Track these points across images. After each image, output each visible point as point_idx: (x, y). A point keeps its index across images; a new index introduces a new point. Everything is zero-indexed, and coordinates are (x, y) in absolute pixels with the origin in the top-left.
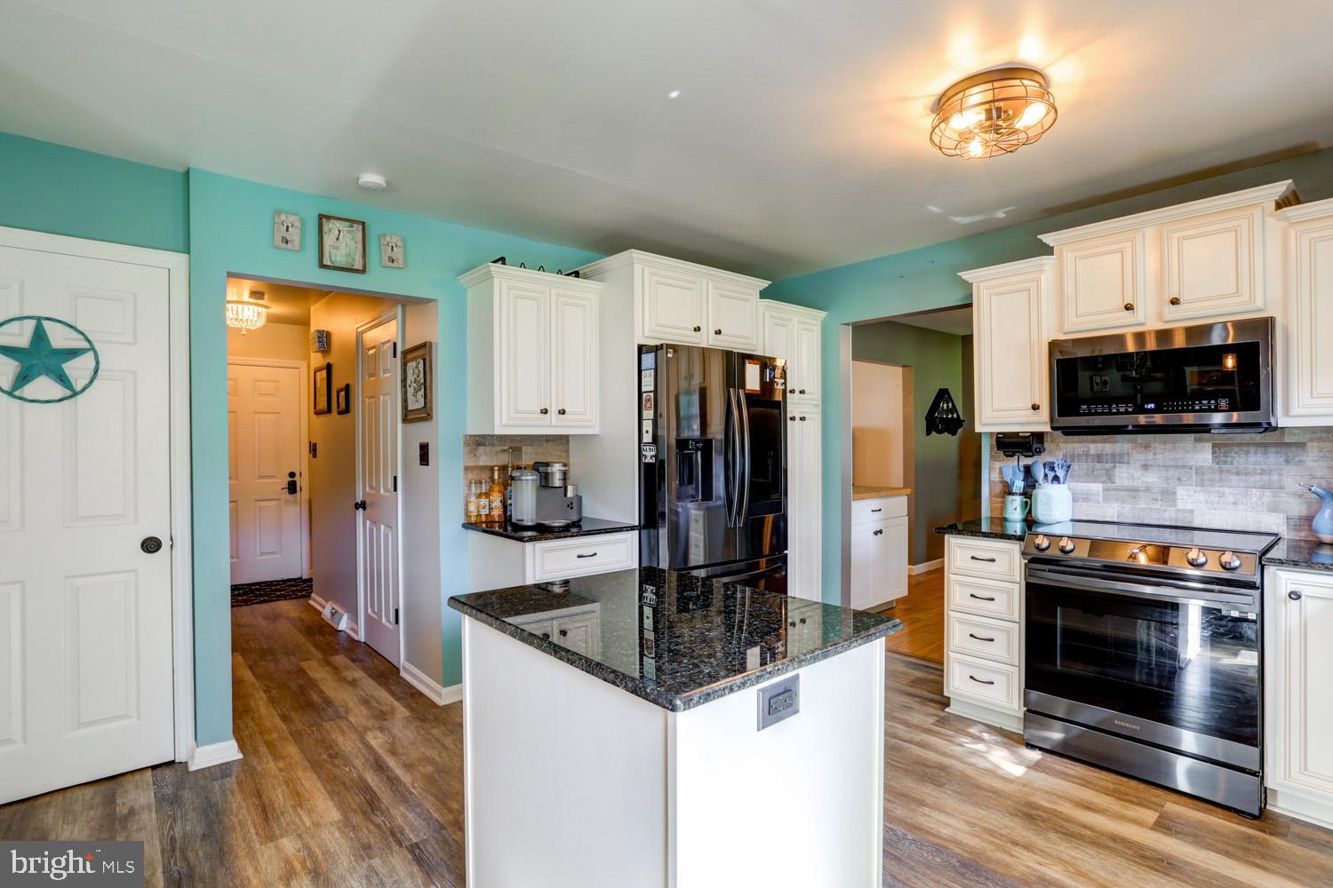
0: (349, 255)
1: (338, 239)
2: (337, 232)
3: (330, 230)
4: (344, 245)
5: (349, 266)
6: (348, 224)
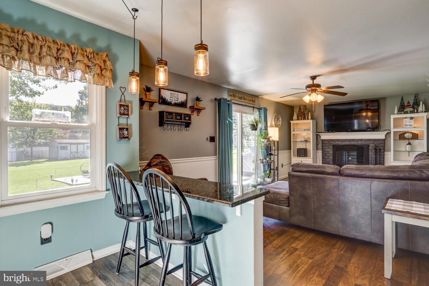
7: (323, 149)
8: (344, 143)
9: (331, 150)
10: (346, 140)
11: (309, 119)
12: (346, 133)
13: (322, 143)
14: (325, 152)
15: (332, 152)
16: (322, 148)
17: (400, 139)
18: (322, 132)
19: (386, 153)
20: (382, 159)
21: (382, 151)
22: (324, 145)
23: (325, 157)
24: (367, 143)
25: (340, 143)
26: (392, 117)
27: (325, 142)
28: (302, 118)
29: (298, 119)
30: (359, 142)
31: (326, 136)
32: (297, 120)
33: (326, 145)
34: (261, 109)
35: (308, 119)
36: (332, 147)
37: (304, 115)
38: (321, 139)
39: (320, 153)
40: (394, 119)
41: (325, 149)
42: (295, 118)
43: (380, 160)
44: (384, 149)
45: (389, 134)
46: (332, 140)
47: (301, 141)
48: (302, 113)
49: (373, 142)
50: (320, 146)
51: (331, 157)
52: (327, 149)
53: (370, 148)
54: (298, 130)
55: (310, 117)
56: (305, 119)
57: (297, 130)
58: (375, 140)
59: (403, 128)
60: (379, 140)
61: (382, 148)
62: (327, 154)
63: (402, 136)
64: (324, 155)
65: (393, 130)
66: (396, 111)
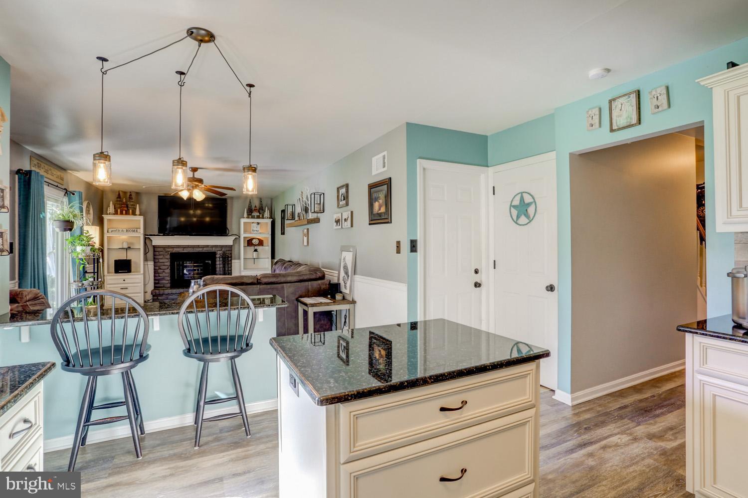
0: (628, 117)
1: (621, 110)
2: (620, 105)
3: (616, 107)
4: (625, 112)
5: (629, 124)
6: (627, 97)
7: (155, 260)
8: (186, 251)
9: (167, 260)
10: (188, 247)
11: (136, 215)
12: (189, 237)
13: (154, 251)
14: (159, 264)
15: (169, 264)
16: (154, 258)
17: (248, 246)
18: (154, 235)
19: (233, 261)
20: (230, 269)
21: (230, 259)
22: (157, 253)
23: (159, 271)
24: (214, 250)
25: (180, 250)
26: (243, 221)
27: (159, 249)
28: (124, 212)
29: (116, 213)
30: (205, 249)
31: (160, 241)
32: (114, 214)
33: (161, 253)
34: (74, 194)
35: (134, 214)
36: (168, 256)
37: (127, 207)
38: (153, 244)
39: (151, 264)
40: (244, 223)
41: (158, 259)
42: (111, 211)
43: (227, 271)
44: (231, 257)
45: (237, 240)
46: (169, 247)
47: (121, 247)
48: (124, 204)
49: (220, 249)
50: (150, 254)
51: (168, 271)
52: (162, 259)
53: (218, 256)
54: (115, 230)
55: (138, 212)
56: (129, 214)
57: (113, 230)
58: (222, 247)
59: (251, 233)
60: (226, 246)
61: (230, 256)
62: (161, 267)
63: (250, 242)
64: (157, 268)
65: (243, 235)
66: (245, 215)
